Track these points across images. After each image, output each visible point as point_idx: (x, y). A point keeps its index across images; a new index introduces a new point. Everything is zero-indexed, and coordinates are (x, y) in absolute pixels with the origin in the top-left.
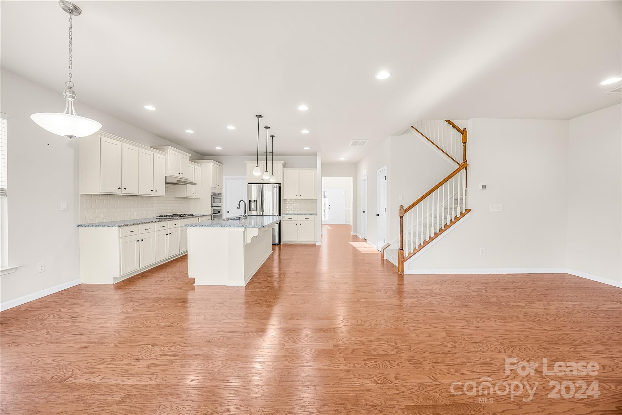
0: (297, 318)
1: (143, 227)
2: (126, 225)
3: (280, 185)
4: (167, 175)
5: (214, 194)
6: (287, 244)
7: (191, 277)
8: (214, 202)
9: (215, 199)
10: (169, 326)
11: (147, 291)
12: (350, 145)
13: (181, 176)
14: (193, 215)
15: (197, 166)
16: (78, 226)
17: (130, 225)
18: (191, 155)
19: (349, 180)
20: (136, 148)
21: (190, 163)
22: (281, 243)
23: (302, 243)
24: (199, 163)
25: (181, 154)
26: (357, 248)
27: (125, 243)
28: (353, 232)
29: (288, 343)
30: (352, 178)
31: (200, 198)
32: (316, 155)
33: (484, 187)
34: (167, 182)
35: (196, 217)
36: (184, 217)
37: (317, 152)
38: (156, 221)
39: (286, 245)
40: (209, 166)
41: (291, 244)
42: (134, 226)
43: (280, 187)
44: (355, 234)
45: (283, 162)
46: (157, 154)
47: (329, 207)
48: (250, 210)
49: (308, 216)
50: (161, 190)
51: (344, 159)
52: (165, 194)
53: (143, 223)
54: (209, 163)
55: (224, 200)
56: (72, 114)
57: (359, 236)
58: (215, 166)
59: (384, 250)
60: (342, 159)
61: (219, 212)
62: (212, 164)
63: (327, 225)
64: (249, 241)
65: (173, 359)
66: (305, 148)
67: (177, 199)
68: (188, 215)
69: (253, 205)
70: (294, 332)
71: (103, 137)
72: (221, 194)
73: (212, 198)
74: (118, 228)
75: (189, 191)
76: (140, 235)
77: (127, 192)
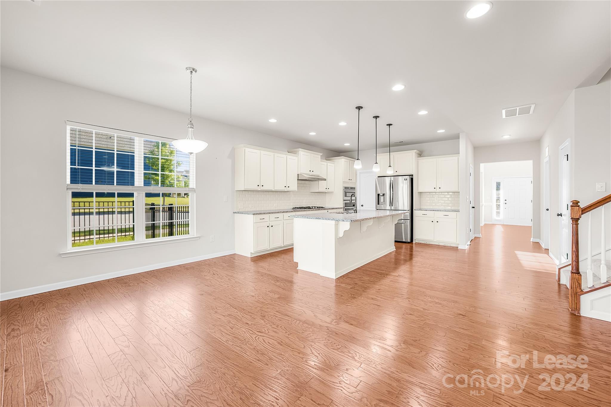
0: (353, 322)
1: (273, 216)
2: (258, 214)
3: (412, 177)
4: (299, 173)
5: (346, 188)
6: (421, 243)
7: (295, 261)
8: (346, 196)
9: (347, 193)
10: (252, 296)
11: (263, 266)
12: (504, 116)
13: (311, 173)
14: (323, 208)
15: (329, 163)
16: (234, 213)
17: (262, 214)
18: (322, 154)
19: (528, 165)
20: (272, 154)
21: (321, 161)
22: (414, 242)
23: (441, 244)
24: (333, 160)
25: (312, 154)
26: (521, 262)
27: (258, 227)
28: (533, 238)
29: (319, 343)
30: (531, 162)
31: (334, 192)
32: (459, 138)
34: (299, 179)
35: (325, 209)
36: (312, 209)
37: (459, 133)
38: (284, 212)
39: (419, 244)
40: (342, 161)
41: (427, 244)
42: (264, 215)
43: (412, 179)
44: (537, 240)
45: (415, 151)
46: (290, 157)
47: (506, 202)
48: (378, 204)
49: (449, 212)
50: (294, 186)
51: (509, 136)
52: (298, 189)
53: (272, 213)
54: (341, 160)
55: (358, 194)
56: (192, 139)
57: (542, 244)
59: (560, 269)
60: (506, 137)
61: (354, 206)
62: (343, 159)
63: (500, 226)
64: (341, 235)
65: (232, 320)
67: (312, 194)
68: (318, 207)
69: (382, 198)
70: (336, 335)
71: (246, 149)
72: (354, 188)
73: (344, 192)
74: (253, 215)
75: (322, 186)
76: (270, 222)
77: (264, 188)
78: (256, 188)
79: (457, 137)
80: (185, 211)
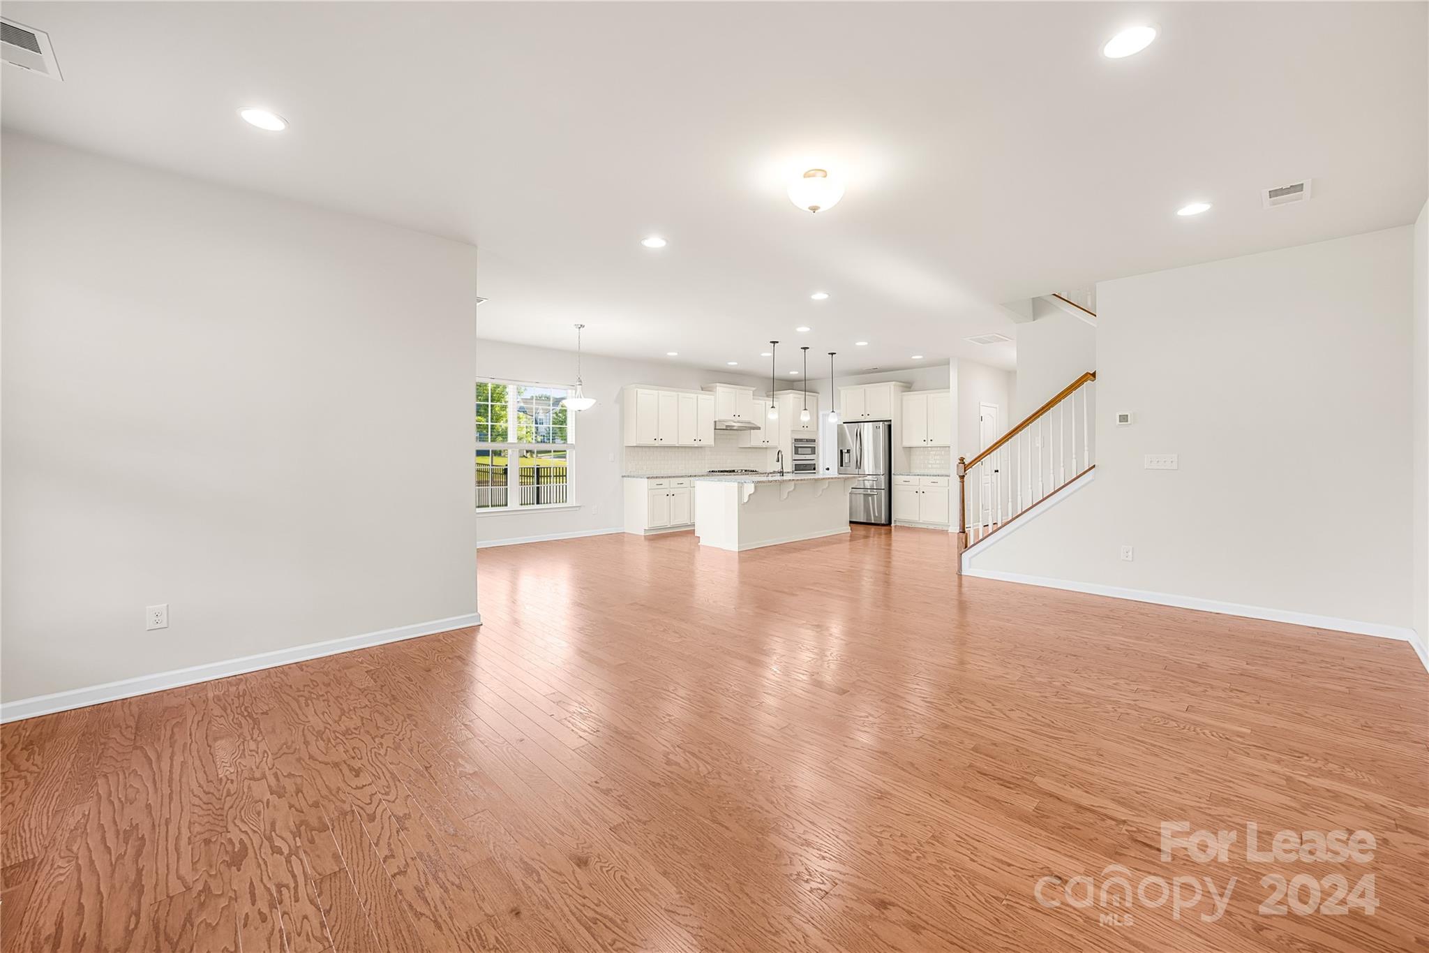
1: (675, 481)
2: (655, 478)
3: (890, 424)
4: (717, 420)
5: (796, 440)
6: (903, 526)
8: (796, 453)
9: (800, 449)
13: (737, 419)
15: (769, 401)
16: (623, 477)
17: (659, 477)
18: (755, 389)
20: (675, 393)
21: (753, 399)
22: (892, 524)
23: (929, 527)
25: (738, 391)
27: (654, 495)
31: (776, 447)
32: (949, 364)
33: (1124, 419)
34: (717, 428)
37: (949, 359)
38: (690, 476)
39: (901, 528)
40: (790, 399)
41: (911, 527)
42: (663, 479)
43: (890, 426)
45: (894, 382)
46: (704, 398)
48: (842, 465)
49: (938, 477)
50: (708, 438)
52: (715, 443)
53: (674, 477)
55: (820, 450)
56: (581, 397)
58: (800, 398)
62: (793, 395)
64: (745, 499)
66: (914, 357)
69: (846, 456)
71: (639, 390)
72: (814, 441)
73: (794, 448)
74: (646, 479)
75: (756, 439)
76: (671, 490)
77: (664, 443)
78: (651, 442)
79: (947, 363)
80: (562, 475)
